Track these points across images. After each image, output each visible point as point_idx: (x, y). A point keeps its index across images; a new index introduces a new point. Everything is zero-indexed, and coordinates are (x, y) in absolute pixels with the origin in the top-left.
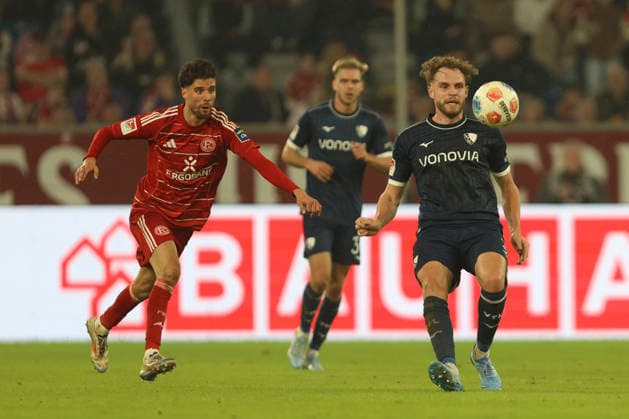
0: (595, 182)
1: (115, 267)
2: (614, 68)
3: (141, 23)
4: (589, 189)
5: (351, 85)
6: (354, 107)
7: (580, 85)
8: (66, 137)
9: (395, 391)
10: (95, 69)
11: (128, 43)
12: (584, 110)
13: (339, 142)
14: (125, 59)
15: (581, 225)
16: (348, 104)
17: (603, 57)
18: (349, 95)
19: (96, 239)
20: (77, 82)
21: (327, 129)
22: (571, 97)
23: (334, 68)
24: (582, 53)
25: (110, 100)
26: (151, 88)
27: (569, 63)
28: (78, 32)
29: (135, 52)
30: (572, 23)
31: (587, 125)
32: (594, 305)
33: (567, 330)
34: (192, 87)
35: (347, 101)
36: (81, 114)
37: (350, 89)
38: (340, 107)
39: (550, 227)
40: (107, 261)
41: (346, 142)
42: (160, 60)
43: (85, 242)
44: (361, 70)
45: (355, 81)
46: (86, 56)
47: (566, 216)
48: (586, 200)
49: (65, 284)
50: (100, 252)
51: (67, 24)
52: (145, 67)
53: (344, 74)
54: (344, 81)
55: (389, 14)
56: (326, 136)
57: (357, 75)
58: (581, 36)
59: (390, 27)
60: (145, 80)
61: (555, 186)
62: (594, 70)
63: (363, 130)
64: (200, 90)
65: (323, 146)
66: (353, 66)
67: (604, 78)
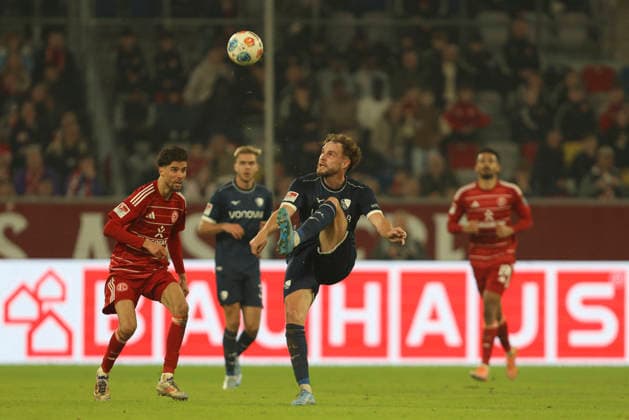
0: (417, 244)
1: (46, 307)
2: (434, 156)
3: (69, 119)
4: (412, 249)
5: (249, 166)
6: (250, 184)
7: (408, 167)
8: (10, 205)
9: (261, 405)
10: (33, 153)
11: (59, 134)
12: (409, 187)
13: (245, 212)
14: (56, 146)
15: (406, 277)
16: (246, 182)
17: (426, 147)
18: (247, 174)
19: (31, 285)
20: (18, 163)
21: (235, 203)
22: (400, 177)
23: (235, 154)
24: (409, 145)
25: (45, 177)
26: (76, 169)
27: (399, 151)
28: (20, 126)
29: (64, 141)
30: (402, 121)
31: (412, 200)
32: (415, 338)
33: (394, 358)
34: (169, 167)
35: (245, 179)
36: (21, 188)
37: (247, 169)
38: (241, 184)
39: (382, 278)
40: (40, 302)
41: (249, 212)
42: (83, 147)
43: (23, 288)
44: (256, 154)
45: (251, 163)
46: (27, 143)
47: (395, 269)
48: (410, 258)
49: (7, 320)
50: (35, 295)
51: (12, 119)
52: (72, 152)
53: (243, 157)
54: (243, 163)
55: (260, 113)
56: (234, 208)
57: (253, 158)
58: (408, 130)
59: (261, 123)
60: (71, 162)
61: (386, 247)
62: (418, 157)
63: (260, 202)
64: (175, 169)
65: (232, 217)
66: (249, 152)
67: (425, 164)
